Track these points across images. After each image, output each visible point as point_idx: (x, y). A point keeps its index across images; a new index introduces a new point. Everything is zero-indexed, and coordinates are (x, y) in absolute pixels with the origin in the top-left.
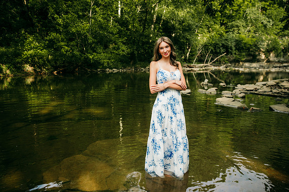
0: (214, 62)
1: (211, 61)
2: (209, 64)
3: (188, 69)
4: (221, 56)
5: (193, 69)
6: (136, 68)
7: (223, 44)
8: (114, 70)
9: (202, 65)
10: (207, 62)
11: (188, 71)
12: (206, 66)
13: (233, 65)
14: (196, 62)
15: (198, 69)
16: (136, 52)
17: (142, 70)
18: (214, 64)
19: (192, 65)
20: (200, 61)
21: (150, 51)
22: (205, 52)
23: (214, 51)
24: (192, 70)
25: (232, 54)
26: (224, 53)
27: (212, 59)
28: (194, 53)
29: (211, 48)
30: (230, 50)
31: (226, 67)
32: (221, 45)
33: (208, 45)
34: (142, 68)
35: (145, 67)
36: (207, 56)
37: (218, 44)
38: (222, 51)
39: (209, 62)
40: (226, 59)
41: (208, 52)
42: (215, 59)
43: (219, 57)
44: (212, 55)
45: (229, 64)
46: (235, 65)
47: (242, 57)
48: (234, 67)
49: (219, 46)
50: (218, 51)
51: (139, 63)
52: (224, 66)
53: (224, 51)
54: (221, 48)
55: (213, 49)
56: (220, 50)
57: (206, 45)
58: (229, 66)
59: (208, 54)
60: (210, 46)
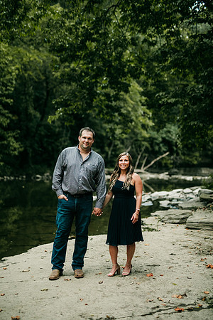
0: (151, 166)
1: (145, 166)
2: (142, 170)
4: (161, 157)
6: (28, 176)
7: (164, 139)
10: (139, 166)
13: (182, 172)
16: (30, 150)
17: (38, 178)
18: (150, 170)
21: (50, 148)
22: (137, 151)
23: (150, 149)
25: (178, 154)
26: (165, 152)
27: (148, 162)
29: (145, 143)
30: (175, 149)
31: (170, 175)
32: (160, 139)
33: (140, 139)
34: (38, 176)
35: (42, 174)
36: (139, 157)
37: (156, 139)
38: (163, 149)
39: (143, 165)
40: (169, 162)
41: (141, 151)
42: (153, 162)
43: (158, 159)
44: (147, 155)
45: (176, 170)
46: (185, 171)
47: (194, 158)
48: (183, 175)
49: (157, 141)
50: (157, 148)
51: (33, 166)
52: (167, 173)
53: (165, 150)
54: (161, 145)
55: (148, 146)
56: (160, 148)
57: (137, 140)
58: (176, 173)
59: (141, 153)
60: (144, 141)
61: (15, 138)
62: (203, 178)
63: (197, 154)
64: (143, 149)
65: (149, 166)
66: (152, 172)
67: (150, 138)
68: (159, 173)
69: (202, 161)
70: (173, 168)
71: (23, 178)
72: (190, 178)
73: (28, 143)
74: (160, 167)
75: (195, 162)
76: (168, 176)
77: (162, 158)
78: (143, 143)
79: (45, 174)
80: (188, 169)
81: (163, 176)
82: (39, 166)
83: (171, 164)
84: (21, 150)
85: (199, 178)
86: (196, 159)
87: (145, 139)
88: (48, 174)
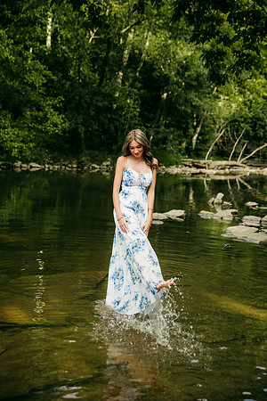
0: (251, 158)
1: (244, 156)
2: (239, 162)
3: (194, 170)
4: (266, 144)
5: (203, 170)
6: (80, 165)
8: (33, 164)
9: (224, 163)
10: (235, 157)
11: (193, 174)
12: (232, 166)
14: (211, 155)
15: (215, 172)
16: (82, 129)
17: (94, 168)
18: (251, 162)
19: (202, 162)
20: (221, 154)
21: (112, 128)
22: (233, 136)
23: (251, 133)
24: (201, 173)
27: (247, 151)
28: (207, 137)
29: (246, 126)
34: (94, 165)
35: (100, 163)
37: (261, 120)
39: (240, 156)
41: (238, 136)
42: (254, 152)
43: (262, 147)
44: (246, 141)
50: (261, 133)
51: (87, 152)
55: (249, 129)
59: (238, 140)
60: (243, 122)
65: (248, 156)
66: (252, 166)
67: (253, 118)
68: (261, 167)
71: (72, 167)
74: (263, 160)
78: (243, 125)
79: (104, 164)
87: (246, 120)
88: (109, 163)
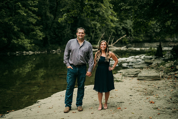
2: (112, 45)
8: (30, 52)
10: (110, 43)
16: (49, 37)
19: (96, 46)
22: (108, 35)
25: (131, 36)
28: (98, 36)
29: (113, 30)
30: (130, 33)
31: (127, 48)
32: (121, 28)
33: (110, 28)
34: (54, 51)
35: (56, 50)
36: (110, 38)
37: (119, 28)
38: (123, 33)
39: (112, 43)
40: (126, 40)
41: (110, 35)
42: (117, 41)
43: (120, 39)
44: (114, 37)
45: (130, 45)
46: (135, 45)
47: (140, 38)
48: (134, 47)
49: (119, 29)
50: (119, 33)
51: (51, 45)
52: (125, 47)
53: (124, 34)
54: (122, 31)
55: (114, 31)
56: (121, 33)
57: (108, 29)
58: (131, 47)
59: (110, 36)
60: (112, 29)
61: (40, 30)
62: (145, 49)
63: (142, 35)
64: (112, 33)
65: (115, 43)
66: (117, 46)
67: (115, 27)
68: (121, 47)
69: (145, 39)
70: (128, 43)
71: (45, 52)
72: (138, 49)
73: (47, 32)
74: (121, 43)
75: (141, 40)
76: (126, 48)
77: (123, 39)
78: (112, 30)
80: (137, 44)
81: (123, 48)
82: (54, 45)
83: (127, 41)
84: (44, 36)
85: (143, 49)
86: (141, 38)
87: (113, 28)
